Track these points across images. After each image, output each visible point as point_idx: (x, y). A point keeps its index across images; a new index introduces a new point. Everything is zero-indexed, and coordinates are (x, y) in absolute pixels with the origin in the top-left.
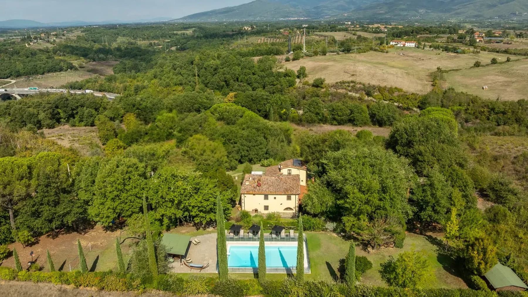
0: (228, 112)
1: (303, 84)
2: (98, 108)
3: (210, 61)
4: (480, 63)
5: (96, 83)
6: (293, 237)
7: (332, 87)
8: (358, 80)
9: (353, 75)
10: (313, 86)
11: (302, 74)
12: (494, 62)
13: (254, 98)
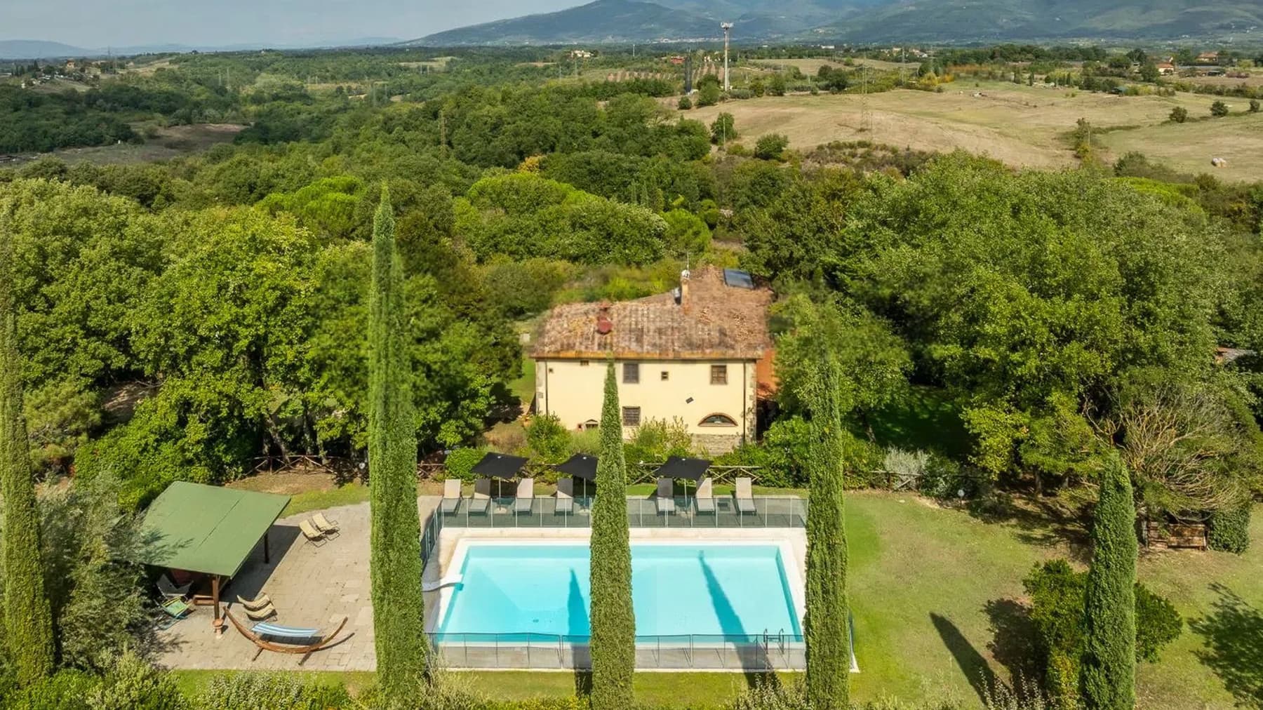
0: (517, 192)
1: (728, 153)
2: (151, 197)
3: (480, 108)
4: (1185, 111)
5: (179, 166)
6: (751, 507)
7: (808, 157)
8: (877, 140)
9: (862, 130)
10: (756, 156)
11: (724, 130)
12: (1219, 111)
13: (593, 168)
